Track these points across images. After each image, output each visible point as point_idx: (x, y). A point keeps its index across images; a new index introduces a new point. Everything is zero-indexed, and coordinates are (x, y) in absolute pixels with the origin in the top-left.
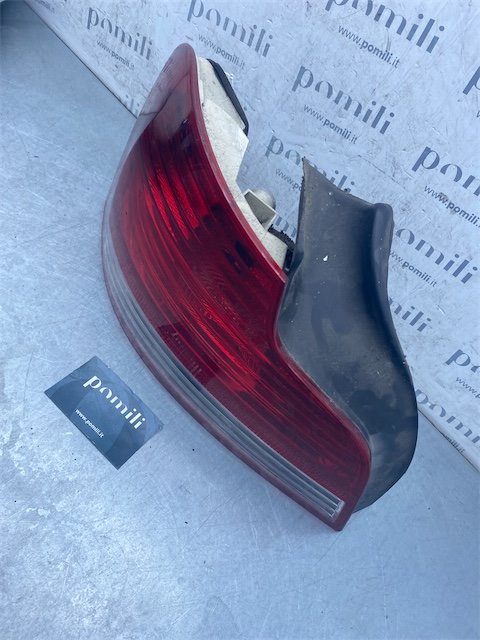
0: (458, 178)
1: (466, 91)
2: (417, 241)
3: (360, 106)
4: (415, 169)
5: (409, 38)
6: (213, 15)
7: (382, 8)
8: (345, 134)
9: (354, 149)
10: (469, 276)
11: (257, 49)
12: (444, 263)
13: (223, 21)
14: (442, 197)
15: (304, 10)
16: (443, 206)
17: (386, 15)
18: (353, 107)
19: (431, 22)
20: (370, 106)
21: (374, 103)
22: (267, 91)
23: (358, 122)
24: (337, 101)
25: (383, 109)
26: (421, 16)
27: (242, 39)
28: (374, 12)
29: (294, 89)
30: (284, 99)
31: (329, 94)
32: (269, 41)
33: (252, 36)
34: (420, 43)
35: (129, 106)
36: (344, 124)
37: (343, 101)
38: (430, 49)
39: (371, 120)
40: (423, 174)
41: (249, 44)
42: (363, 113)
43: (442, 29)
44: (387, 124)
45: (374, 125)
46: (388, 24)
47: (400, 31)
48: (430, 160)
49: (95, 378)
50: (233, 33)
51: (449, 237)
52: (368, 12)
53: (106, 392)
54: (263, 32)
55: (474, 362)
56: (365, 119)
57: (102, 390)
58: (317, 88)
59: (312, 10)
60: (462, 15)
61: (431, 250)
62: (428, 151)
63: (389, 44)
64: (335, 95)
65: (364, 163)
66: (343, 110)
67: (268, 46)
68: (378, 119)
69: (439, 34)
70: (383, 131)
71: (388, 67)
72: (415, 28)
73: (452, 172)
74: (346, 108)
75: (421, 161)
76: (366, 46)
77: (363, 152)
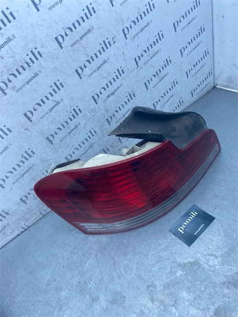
0: (105, 89)
1: (81, 78)
2: (118, 110)
3: (70, 118)
4: (97, 103)
5: (56, 93)
6: (8, 175)
7: (42, 100)
8: (76, 127)
9: (82, 125)
10: (134, 94)
11: (31, 156)
12: (127, 102)
13: (13, 171)
14: (109, 96)
15: (27, 131)
16: (111, 97)
17: (45, 99)
18: (69, 121)
19: (55, 83)
20: (71, 114)
21: (71, 112)
22: (48, 156)
23: (74, 120)
24: (64, 127)
25: (74, 110)
26: (51, 86)
27: (24, 163)
28: (41, 103)
29: (52, 144)
30: (54, 149)
31: (60, 129)
32: (31, 150)
33: (25, 158)
34: (59, 89)
35: (23, 230)
36: (73, 126)
37: (65, 124)
38: (63, 86)
39: (76, 115)
40: (100, 101)
41: (27, 160)
42: (72, 117)
43: (58, 80)
44: (79, 109)
45: (78, 114)
46: (48, 99)
47: (52, 95)
48: (96, 97)
49: (179, 229)
50: (20, 166)
51: (121, 97)
52: (40, 105)
53: (184, 225)
54: (26, 152)
55: (157, 100)
56: (74, 117)
57: (184, 227)
58: (56, 134)
59: (29, 128)
60: (58, 72)
61: (122, 105)
62: (93, 97)
63: (54, 101)
64: (62, 127)
65: (88, 123)
66: (68, 125)
67: (32, 151)
68: (76, 112)
69: (59, 82)
70: (81, 112)
71: (61, 104)
72: (54, 90)
73: (103, 91)
74: (68, 123)
75: (95, 100)
76: (50, 110)
77: (84, 122)
